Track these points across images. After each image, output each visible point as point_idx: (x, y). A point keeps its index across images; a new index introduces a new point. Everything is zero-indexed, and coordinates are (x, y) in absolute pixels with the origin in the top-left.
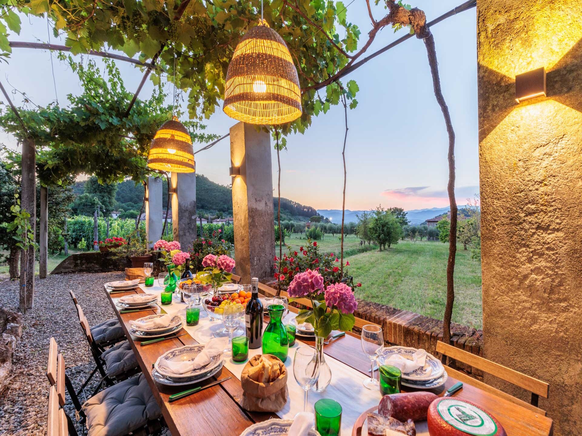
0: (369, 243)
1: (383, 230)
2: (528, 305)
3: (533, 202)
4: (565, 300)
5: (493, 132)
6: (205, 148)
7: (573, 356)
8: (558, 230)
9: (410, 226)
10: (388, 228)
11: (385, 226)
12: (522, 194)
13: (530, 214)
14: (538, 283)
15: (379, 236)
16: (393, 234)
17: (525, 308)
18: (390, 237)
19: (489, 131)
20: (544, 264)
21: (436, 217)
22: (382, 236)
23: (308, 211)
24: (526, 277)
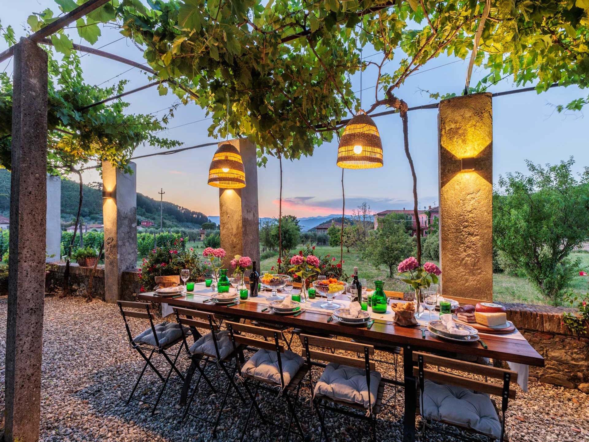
0: (270, 250)
1: (285, 237)
2: (464, 273)
3: (467, 221)
4: (480, 269)
5: (448, 183)
6: (164, 153)
7: (483, 295)
8: (477, 235)
9: (301, 233)
10: (289, 234)
11: (287, 233)
12: (461, 217)
13: (465, 227)
14: (469, 262)
15: (282, 242)
16: (293, 241)
17: (463, 275)
18: (291, 243)
19: (447, 182)
20: (471, 252)
21: (320, 225)
22: (284, 242)
23: (198, 216)
24: (463, 259)
